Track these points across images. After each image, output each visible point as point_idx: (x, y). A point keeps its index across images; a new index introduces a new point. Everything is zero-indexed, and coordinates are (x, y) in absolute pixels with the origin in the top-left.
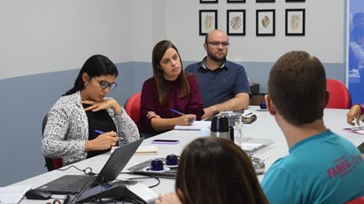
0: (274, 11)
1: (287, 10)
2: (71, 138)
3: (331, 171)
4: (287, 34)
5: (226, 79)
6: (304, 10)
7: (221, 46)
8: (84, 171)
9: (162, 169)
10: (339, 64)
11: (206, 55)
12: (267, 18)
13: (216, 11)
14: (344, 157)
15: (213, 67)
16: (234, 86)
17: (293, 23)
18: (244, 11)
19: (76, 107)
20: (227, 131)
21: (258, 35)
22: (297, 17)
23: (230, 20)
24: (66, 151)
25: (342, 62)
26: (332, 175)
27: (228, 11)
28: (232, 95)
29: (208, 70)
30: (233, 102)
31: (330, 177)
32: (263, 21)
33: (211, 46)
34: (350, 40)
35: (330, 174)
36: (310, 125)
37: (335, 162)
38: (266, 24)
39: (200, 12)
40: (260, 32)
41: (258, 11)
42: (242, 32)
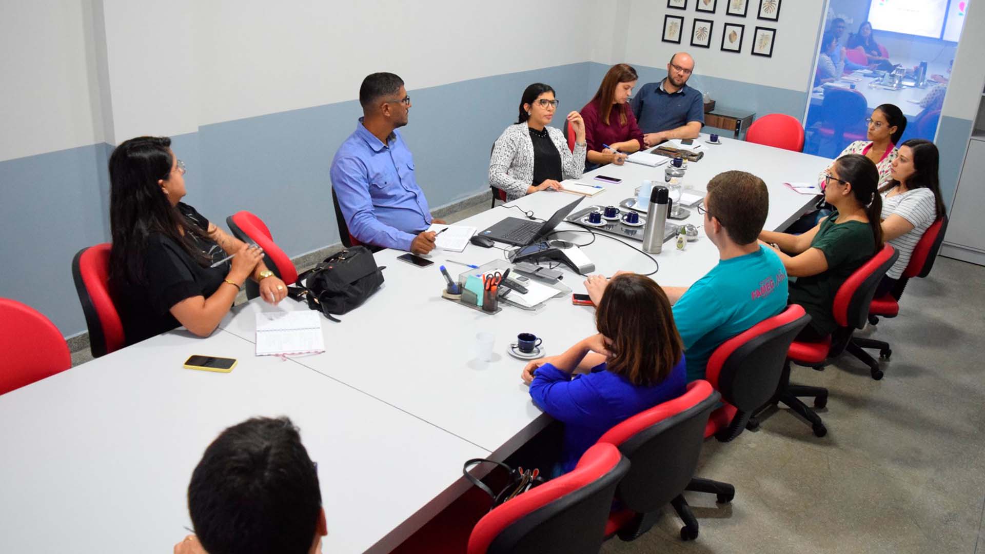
0: (743, 26)
1: (757, 28)
2: (516, 166)
3: (755, 293)
4: (753, 53)
5: (680, 105)
6: (774, 31)
7: (682, 73)
8: (526, 213)
9: (599, 222)
10: (801, 93)
11: (667, 76)
12: (735, 33)
13: (682, 18)
15: (671, 90)
16: (687, 113)
17: (761, 43)
18: (712, 22)
19: (523, 137)
20: (666, 203)
21: (722, 49)
22: (767, 37)
23: (696, 30)
24: (510, 187)
25: (805, 91)
27: (696, 20)
28: (684, 121)
29: (665, 93)
30: (683, 130)
32: (730, 36)
33: (674, 70)
34: (821, 52)
38: (733, 39)
39: (667, 16)
40: (725, 47)
41: (726, 24)
42: (706, 44)
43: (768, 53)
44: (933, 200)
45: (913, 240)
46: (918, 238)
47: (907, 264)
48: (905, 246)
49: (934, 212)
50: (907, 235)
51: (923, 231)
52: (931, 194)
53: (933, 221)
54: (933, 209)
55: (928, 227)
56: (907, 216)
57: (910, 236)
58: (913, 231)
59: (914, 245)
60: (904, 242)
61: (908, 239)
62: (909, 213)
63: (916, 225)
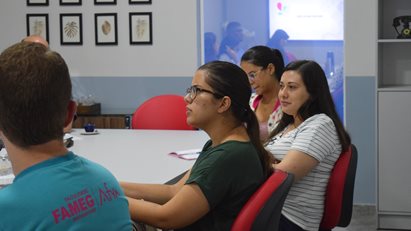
0: (115, 15)
1: (131, 14)
3: (60, 212)
4: (132, 43)
6: (150, 14)
12: (107, 23)
13: (47, 16)
14: (85, 191)
17: (138, 30)
18: (80, 15)
21: (97, 44)
22: (143, 22)
23: (64, 26)
26: (60, 218)
27: (62, 15)
31: (57, 221)
32: (103, 27)
35: (56, 216)
36: (39, 146)
37: (67, 199)
38: (107, 30)
39: (28, 16)
40: (100, 41)
41: (96, 15)
42: (78, 41)
43: (148, 40)
44: (333, 126)
45: (321, 180)
46: (327, 177)
47: (322, 211)
48: (314, 188)
49: (338, 142)
50: (312, 174)
51: (331, 167)
52: (328, 119)
53: (339, 153)
54: (336, 137)
55: (335, 160)
56: (306, 150)
57: (317, 175)
58: (319, 168)
59: (325, 185)
60: (311, 183)
61: (316, 180)
62: (308, 145)
63: (320, 159)
